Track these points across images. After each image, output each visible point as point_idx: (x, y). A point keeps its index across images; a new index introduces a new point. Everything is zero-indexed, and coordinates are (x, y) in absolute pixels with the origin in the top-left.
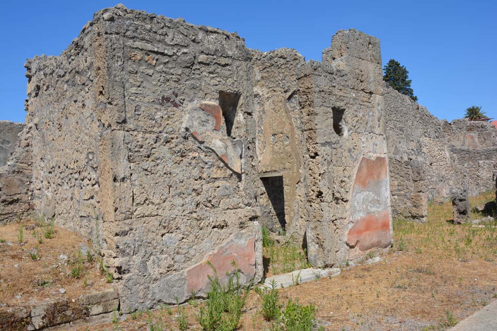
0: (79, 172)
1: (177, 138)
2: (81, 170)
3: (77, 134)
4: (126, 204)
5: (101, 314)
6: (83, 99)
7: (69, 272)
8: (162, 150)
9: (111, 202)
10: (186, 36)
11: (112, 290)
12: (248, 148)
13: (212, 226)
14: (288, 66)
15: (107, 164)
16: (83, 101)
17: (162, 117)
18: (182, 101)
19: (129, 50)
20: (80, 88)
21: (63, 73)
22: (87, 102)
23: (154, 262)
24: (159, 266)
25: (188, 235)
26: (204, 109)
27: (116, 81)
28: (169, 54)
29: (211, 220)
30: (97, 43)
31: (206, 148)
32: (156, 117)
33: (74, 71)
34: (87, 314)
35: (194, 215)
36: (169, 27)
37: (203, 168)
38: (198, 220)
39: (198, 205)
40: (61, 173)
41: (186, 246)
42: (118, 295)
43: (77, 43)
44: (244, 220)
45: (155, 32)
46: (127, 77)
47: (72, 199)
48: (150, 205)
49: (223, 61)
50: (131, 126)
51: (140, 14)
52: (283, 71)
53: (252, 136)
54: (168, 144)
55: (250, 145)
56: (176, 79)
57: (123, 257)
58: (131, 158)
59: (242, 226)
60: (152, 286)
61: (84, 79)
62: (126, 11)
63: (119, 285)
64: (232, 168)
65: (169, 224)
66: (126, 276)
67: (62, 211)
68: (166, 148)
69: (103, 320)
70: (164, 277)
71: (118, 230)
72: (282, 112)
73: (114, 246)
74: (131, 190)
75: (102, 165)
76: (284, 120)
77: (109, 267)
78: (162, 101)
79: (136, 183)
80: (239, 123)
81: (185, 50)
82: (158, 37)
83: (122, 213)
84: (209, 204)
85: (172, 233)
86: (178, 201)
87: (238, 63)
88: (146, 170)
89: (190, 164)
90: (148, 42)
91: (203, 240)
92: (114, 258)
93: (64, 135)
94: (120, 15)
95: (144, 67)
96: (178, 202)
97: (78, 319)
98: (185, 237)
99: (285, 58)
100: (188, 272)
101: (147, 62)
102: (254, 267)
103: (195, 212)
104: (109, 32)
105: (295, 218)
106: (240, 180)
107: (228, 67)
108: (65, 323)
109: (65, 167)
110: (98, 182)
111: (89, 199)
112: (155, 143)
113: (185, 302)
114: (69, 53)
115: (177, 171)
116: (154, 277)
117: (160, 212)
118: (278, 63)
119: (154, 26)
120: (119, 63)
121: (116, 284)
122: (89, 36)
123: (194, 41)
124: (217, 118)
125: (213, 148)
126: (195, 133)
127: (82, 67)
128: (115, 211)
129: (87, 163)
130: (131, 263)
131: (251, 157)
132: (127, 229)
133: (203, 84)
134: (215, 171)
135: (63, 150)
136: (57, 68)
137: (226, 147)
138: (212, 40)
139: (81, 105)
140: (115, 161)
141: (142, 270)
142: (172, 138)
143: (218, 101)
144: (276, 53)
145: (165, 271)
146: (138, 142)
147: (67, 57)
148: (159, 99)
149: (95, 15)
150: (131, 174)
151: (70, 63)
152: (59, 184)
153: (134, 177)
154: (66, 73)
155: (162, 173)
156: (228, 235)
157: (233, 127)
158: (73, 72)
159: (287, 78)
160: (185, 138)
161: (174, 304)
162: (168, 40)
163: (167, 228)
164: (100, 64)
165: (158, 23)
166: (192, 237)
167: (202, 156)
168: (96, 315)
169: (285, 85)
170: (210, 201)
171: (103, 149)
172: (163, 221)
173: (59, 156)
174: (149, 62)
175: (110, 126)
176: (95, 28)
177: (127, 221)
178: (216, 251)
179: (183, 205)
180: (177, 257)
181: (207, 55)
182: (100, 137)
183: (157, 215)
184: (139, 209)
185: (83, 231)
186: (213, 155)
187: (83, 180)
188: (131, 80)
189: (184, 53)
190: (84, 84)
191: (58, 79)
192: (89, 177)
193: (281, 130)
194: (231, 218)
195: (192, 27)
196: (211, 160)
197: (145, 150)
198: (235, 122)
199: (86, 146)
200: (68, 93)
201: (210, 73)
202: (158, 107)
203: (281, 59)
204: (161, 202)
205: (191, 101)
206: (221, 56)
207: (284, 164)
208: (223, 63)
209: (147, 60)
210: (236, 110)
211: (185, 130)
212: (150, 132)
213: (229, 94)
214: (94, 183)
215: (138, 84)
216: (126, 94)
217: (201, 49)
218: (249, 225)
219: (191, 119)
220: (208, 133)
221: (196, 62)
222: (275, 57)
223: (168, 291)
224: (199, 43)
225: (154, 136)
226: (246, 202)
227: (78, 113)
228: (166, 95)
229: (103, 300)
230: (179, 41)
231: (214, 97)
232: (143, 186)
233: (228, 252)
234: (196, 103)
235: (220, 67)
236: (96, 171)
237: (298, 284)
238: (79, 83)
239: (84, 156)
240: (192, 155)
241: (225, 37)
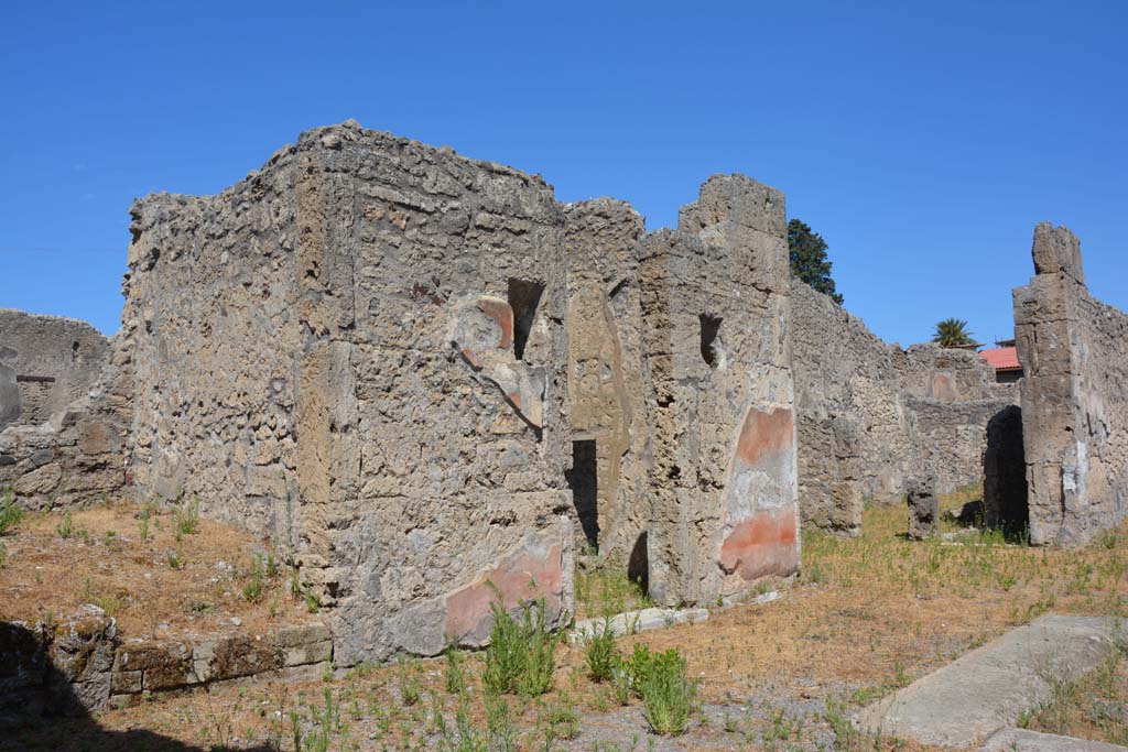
0: (249, 415)
1: (437, 359)
2: (254, 410)
3: (247, 345)
4: (349, 474)
5: (302, 664)
6: (266, 282)
7: (239, 593)
8: (412, 380)
9: (321, 468)
10: (457, 179)
11: (321, 624)
12: (555, 382)
13: (491, 519)
14: (613, 232)
15: (317, 400)
16: (264, 285)
17: (414, 322)
18: (446, 294)
19: (363, 200)
20: (260, 260)
21: (221, 231)
22: (273, 288)
23: (391, 578)
24: (399, 585)
25: (449, 534)
26: (484, 309)
27: (340, 254)
28: (429, 209)
29: (489, 508)
30: (306, 185)
31: (485, 379)
32: (404, 321)
33: (247, 230)
34: (280, 663)
35: (461, 498)
36: (429, 163)
37: (478, 415)
38: (468, 508)
39: (467, 480)
40: (204, 415)
41: (445, 554)
42: (331, 633)
43: (259, 181)
44: (544, 511)
45: (407, 171)
46: (357, 247)
47: (228, 463)
48: (389, 477)
49: (517, 225)
50: (363, 335)
51: (383, 137)
52: (603, 240)
53: (562, 362)
54: (421, 369)
55: (558, 377)
56: (439, 255)
57: (340, 566)
58: (361, 392)
59: (541, 522)
60: (387, 621)
61: (269, 245)
62: (360, 132)
63: (334, 617)
64: (527, 417)
65: (419, 511)
66: (344, 601)
67: (202, 487)
68: (418, 376)
69: (306, 675)
70: (408, 607)
71: (333, 517)
72: (598, 319)
73: (326, 547)
74: (359, 448)
75: (306, 401)
76: (601, 333)
77: (312, 585)
78: (415, 293)
79: (368, 435)
80: (538, 336)
81: (455, 204)
82: (411, 179)
83: (342, 488)
84: (486, 481)
85: (423, 528)
86: (436, 472)
87: (541, 229)
88: (384, 414)
89: (457, 406)
90: (394, 186)
91: (474, 544)
92: (324, 568)
93: (216, 344)
94: (351, 140)
95: (386, 232)
96: (435, 474)
97: (265, 670)
98: (445, 536)
99: (607, 218)
100: (449, 599)
101: (391, 222)
102: (560, 598)
103: (463, 493)
104: (332, 168)
105: (617, 521)
106: (540, 441)
107: (524, 237)
108: (245, 676)
109: (215, 405)
110: (293, 432)
111: (270, 463)
112: (401, 366)
113: (441, 654)
114: (236, 196)
115: (435, 417)
116: (391, 605)
117: (405, 489)
118: (594, 226)
119: (404, 159)
120: (347, 223)
121: (327, 615)
122: (288, 170)
123: (469, 188)
124: (503, 325)
125: (497, 381)
126: (467, 351)
127: (266, 224)
128: (331, 484)
129: (268, 397)
130: (355, 577)
131: (560, 398)
132: (349, 516)
133: (483, 264)
134: (498, 422)
135: (211, 373)
136: (205, 221)
137: (518, 379)
138: (500, 187)
139: (260, 291)
140: (333, 395)
141: (373, 591)
142: (429, 360)
143: (506, 297)
144: (590, 206)
145: (410, 597)
146: (373, 362)
147: (234, 203)
148: (410, 289)
149: (302, 135)
150: (360, 420)
151: (238, 215)
152: (198, 437)
153: (364, 425)
154: (227, 231)
155: (410, 421)
156: (516, 537)
157: (528, 343)
158: (244, 230)
159: (610, 255)
160: (451, 360)
161: (423, 656)
162: (426, 185)
163: (416, 518)
164: (311, 223)
165: (412, 154)
166: (455, 539)
167: (478, 393)
168: (294, 666)
169: (606, 267)
170: (488, 475)
171: (310, 373)
172: (410, 506)
173: (201, 382)
174: (394, 222)
175: (327, 332)
176: (303, 158)
177: (351, 503)
178: (495, 566)
179: (443, 479)
180: (431, 573)
181: (491, 213)
182: (304, 351)
183: (400, 495)
184: (370, 482)
185: (253, 524)
186: (497, 393)
187: (256, 429)
188: (365, 254)
189: (453, 209)
190: (268, 255)
191: (206, 241)
192: (271, 423)
193: (595, 353)
194: (524, 506)
195: (467, 163)
196: (493, 402)
197: (384, 379)
198: (530, 335)
199: (268, 366)
200: (229, 268)
201: (494, 245)
202: (408, 302)
203: (600, 219)
204: (407, 471)
205: (462, 294)
206: (514, 216)
207: (599, 418)
208: (517, 229)
209: (391, 218)
210: (534, 314)
211: (450, 347)
212: (394, 347)
213: (525, 285)
214: (283, 433)
215: (376, 260)
216: (356, 278)
217: (482, 202)
218: (552, 521)
219: (461, 326)
220: (489, 353)
221: (471, 226)
222: (589, 213)
223: (413, 632)
224: (478, 191)
225: (399, 354)
226: (549, 480)
227: (252, 306)
228: (421, 282)
229: (306, 640)
230: (445, 186)
231: (499, 289)
232: (379, 441)
233: (515, 568)
234: (471, 299)
235: (511, 235)
236: (288, 412)
237: (634, 633)
238: (258, 252)
239: (261, 385)
240: (460, 390)
241: (521, 182)
